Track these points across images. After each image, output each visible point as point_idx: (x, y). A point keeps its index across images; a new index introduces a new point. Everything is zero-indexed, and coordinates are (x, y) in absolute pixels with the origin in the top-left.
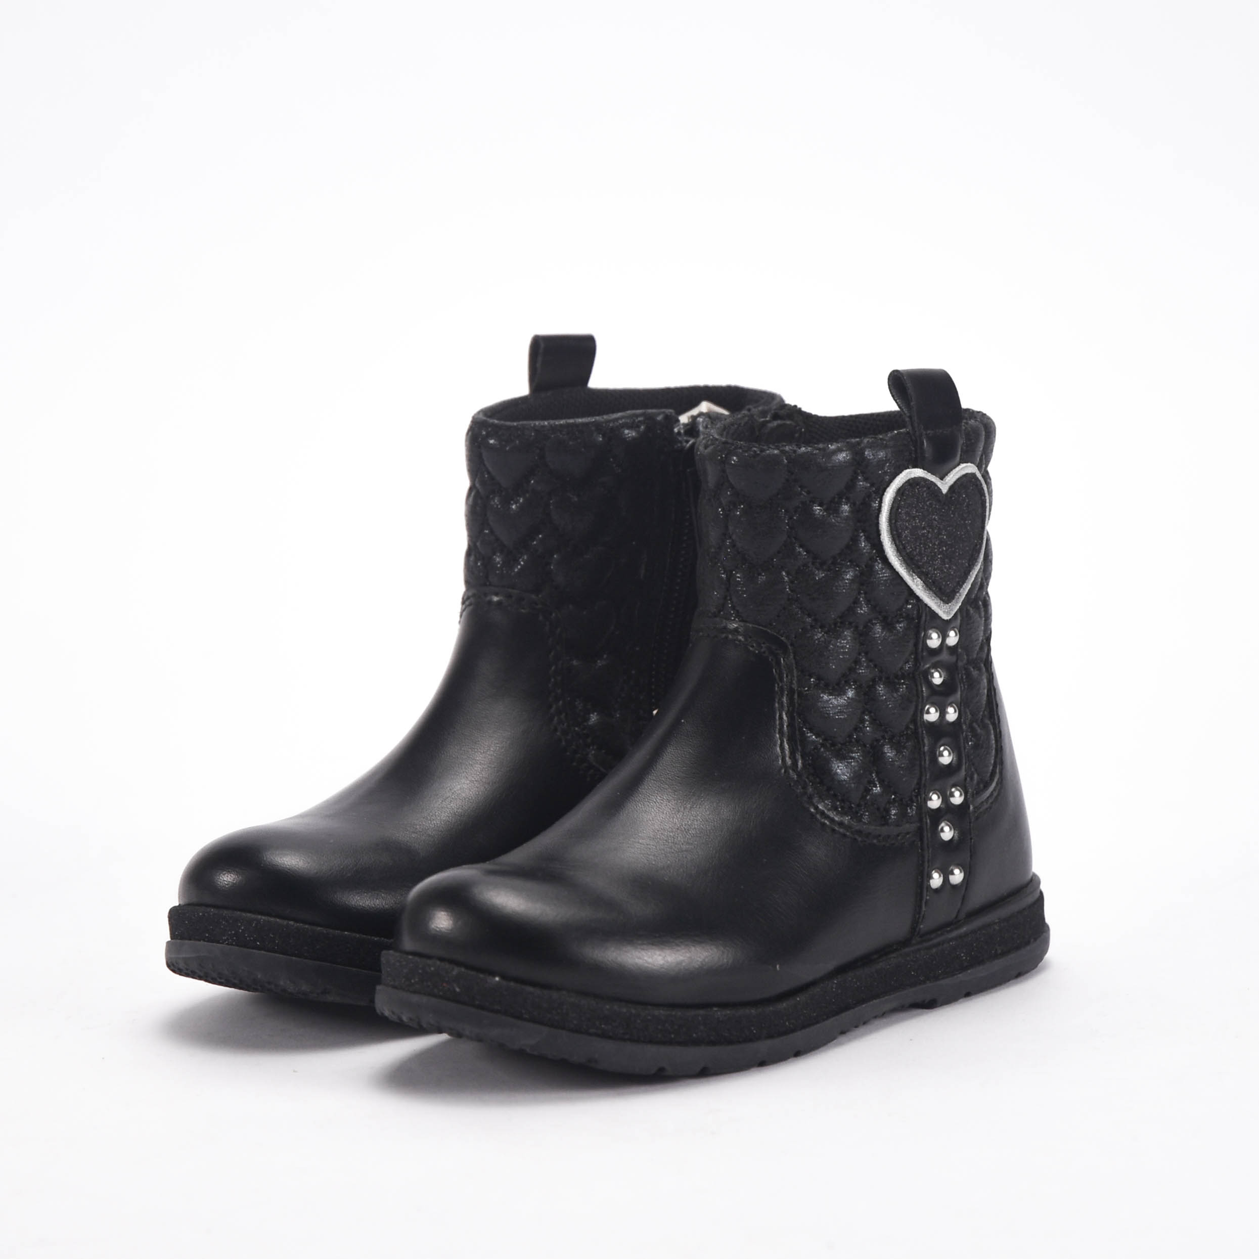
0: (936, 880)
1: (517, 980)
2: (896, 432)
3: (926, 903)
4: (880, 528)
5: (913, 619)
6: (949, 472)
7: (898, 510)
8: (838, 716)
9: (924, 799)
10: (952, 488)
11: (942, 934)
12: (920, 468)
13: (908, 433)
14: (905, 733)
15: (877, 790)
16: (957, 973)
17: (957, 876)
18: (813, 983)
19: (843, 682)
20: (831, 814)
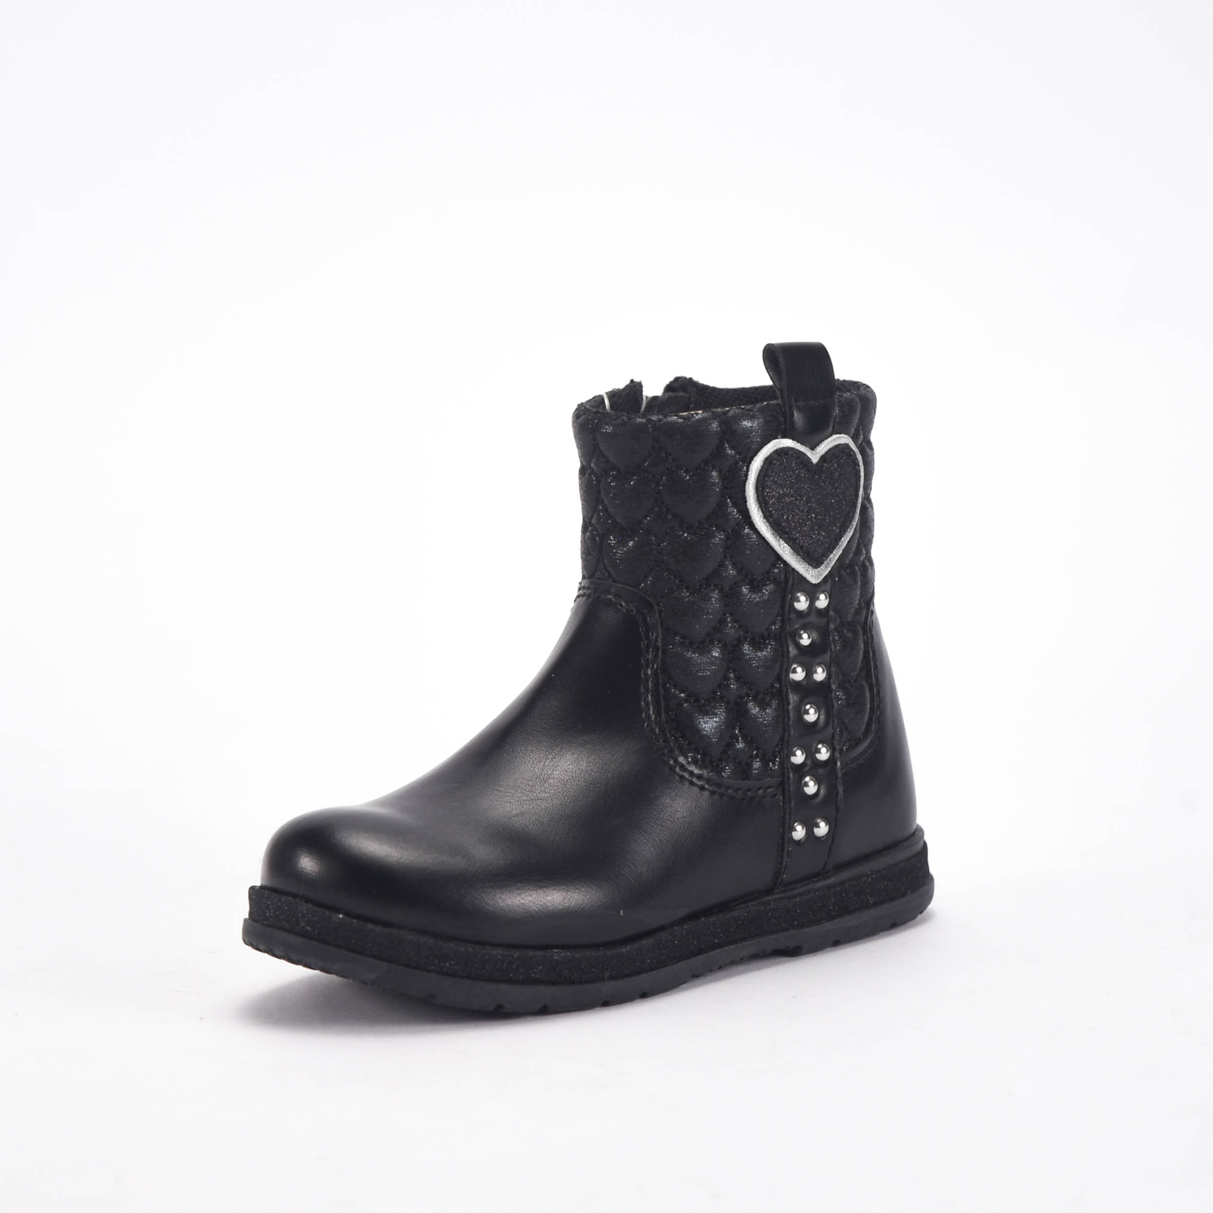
0: (799, 832)
1: (359, 917)
2: (765, 403)
3: (788, 854)
4: (746, 495)
5: (780, 582)
6: (821, 443)
7: (764, 478)
8: (701, 673)
9: (787, 754)
10: (823, 458)
11: (807, 884)
12: (790, 439)
13: (778, 404)
14: (770, 691)
15: (741, 745)
16: (824, 921)
17: (822, 829)
18: (662, 929)
19: (707, 642)
20: (692, 768)
